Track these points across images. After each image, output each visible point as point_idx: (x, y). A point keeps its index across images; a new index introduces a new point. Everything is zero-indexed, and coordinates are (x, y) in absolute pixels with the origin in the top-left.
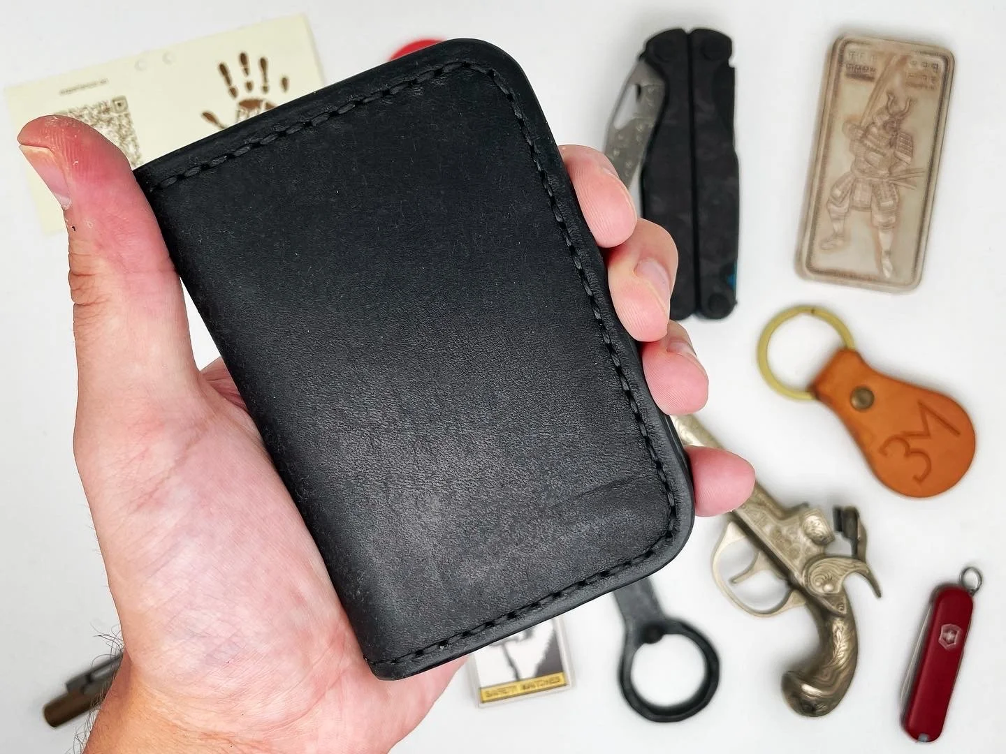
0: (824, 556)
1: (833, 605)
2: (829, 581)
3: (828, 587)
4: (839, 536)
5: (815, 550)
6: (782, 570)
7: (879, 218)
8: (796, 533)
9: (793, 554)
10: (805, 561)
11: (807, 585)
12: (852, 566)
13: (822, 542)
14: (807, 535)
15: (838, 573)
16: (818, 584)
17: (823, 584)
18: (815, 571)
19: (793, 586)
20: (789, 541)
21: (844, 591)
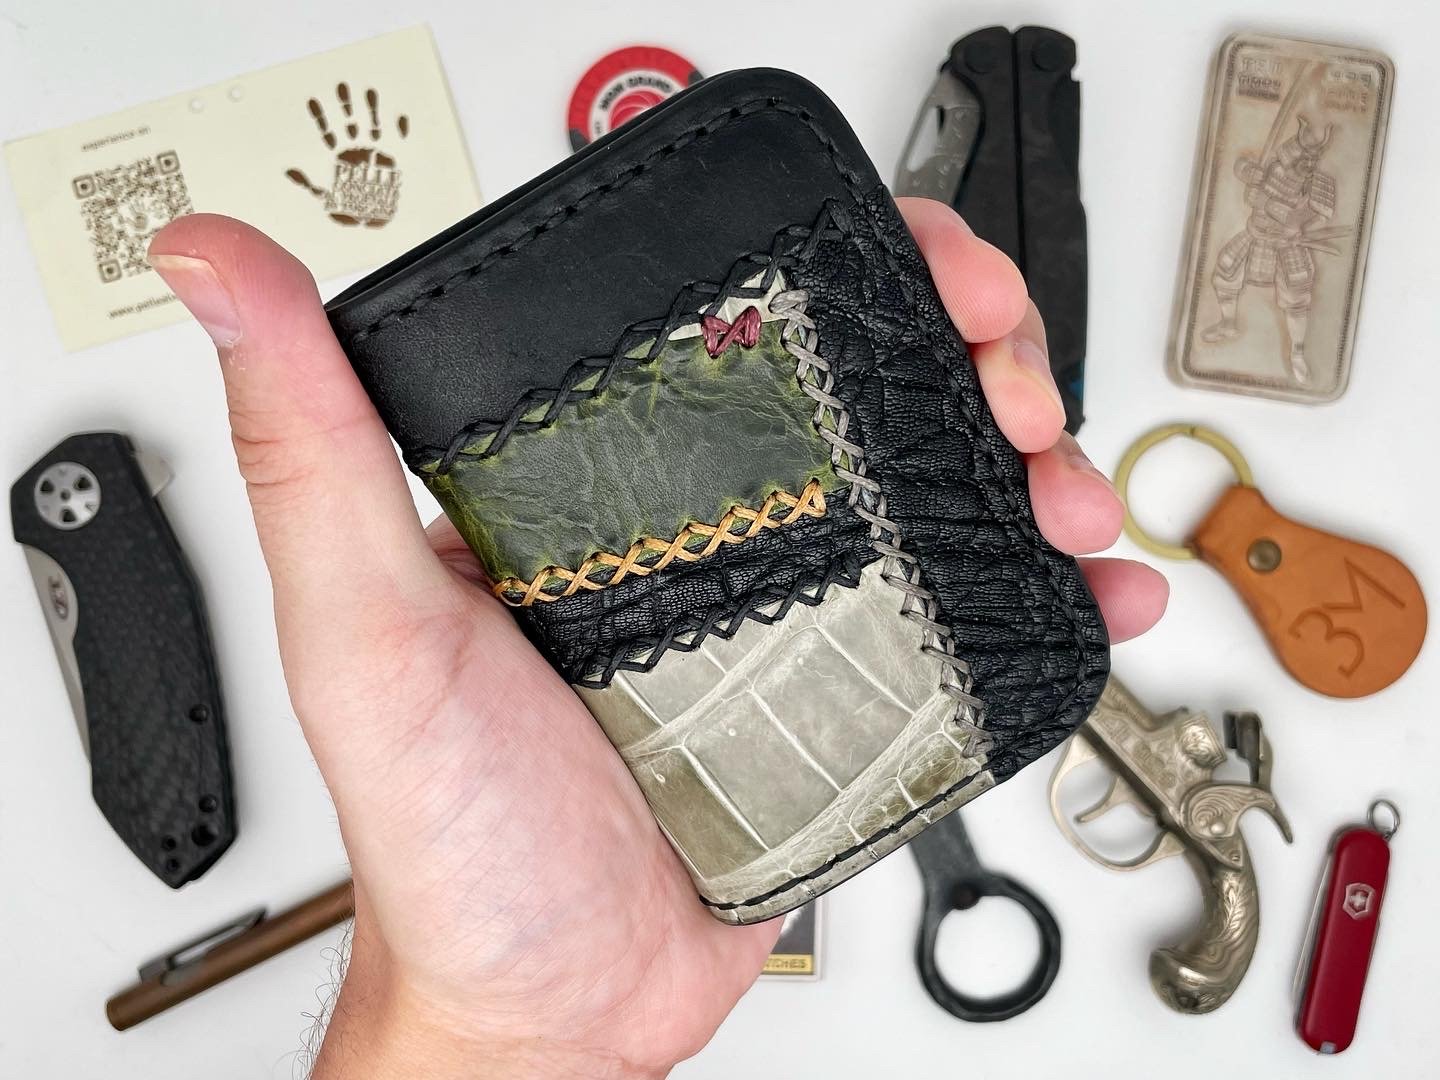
0: (1209, 783)
1: (1223, 854)
2: (1218, 818)
3: (1217, 828)
4: (1232, 755)
5: (1199, 774)
6: (1151, 804)
7: (1288, 298)
8: (1171, 750)
9: (1167, 781)
10: (1183, 791)
11: (1187, 825)
12: (1252, 798)
13: (1208, 763)
14: (1187, 752)
15: (1232, 808)
16: (1202, 823)
17: (1210, 824)
18: (1200, 803)
19: (1165, 825)
20: (1160, 761)
21: (1239, 833)
